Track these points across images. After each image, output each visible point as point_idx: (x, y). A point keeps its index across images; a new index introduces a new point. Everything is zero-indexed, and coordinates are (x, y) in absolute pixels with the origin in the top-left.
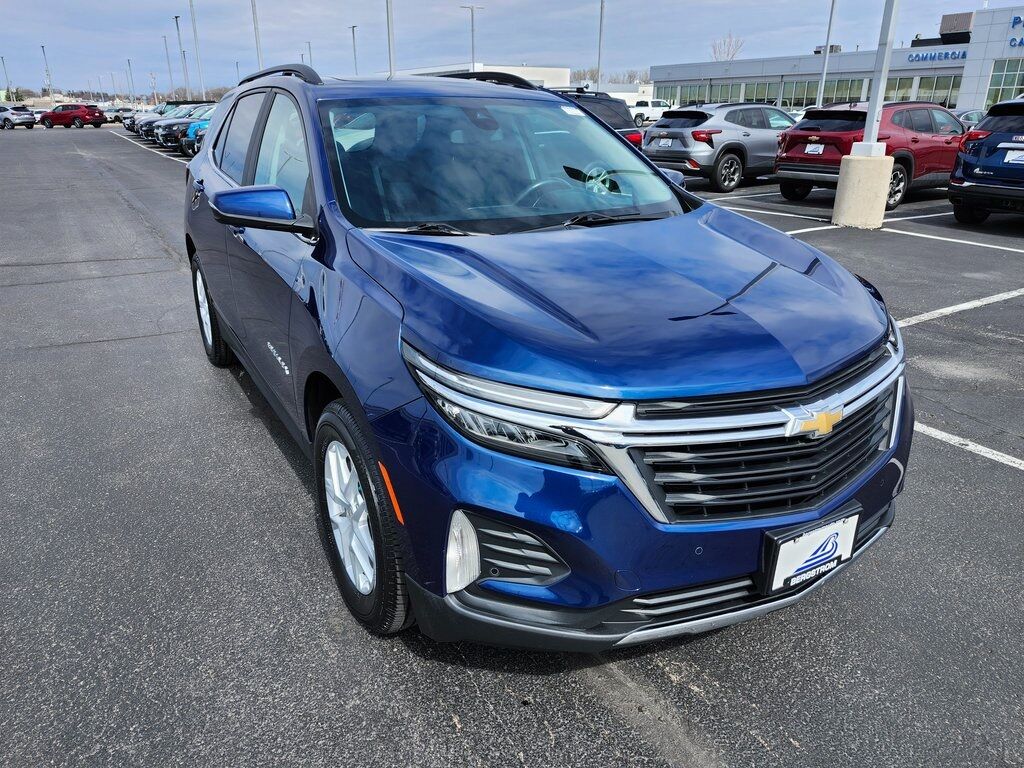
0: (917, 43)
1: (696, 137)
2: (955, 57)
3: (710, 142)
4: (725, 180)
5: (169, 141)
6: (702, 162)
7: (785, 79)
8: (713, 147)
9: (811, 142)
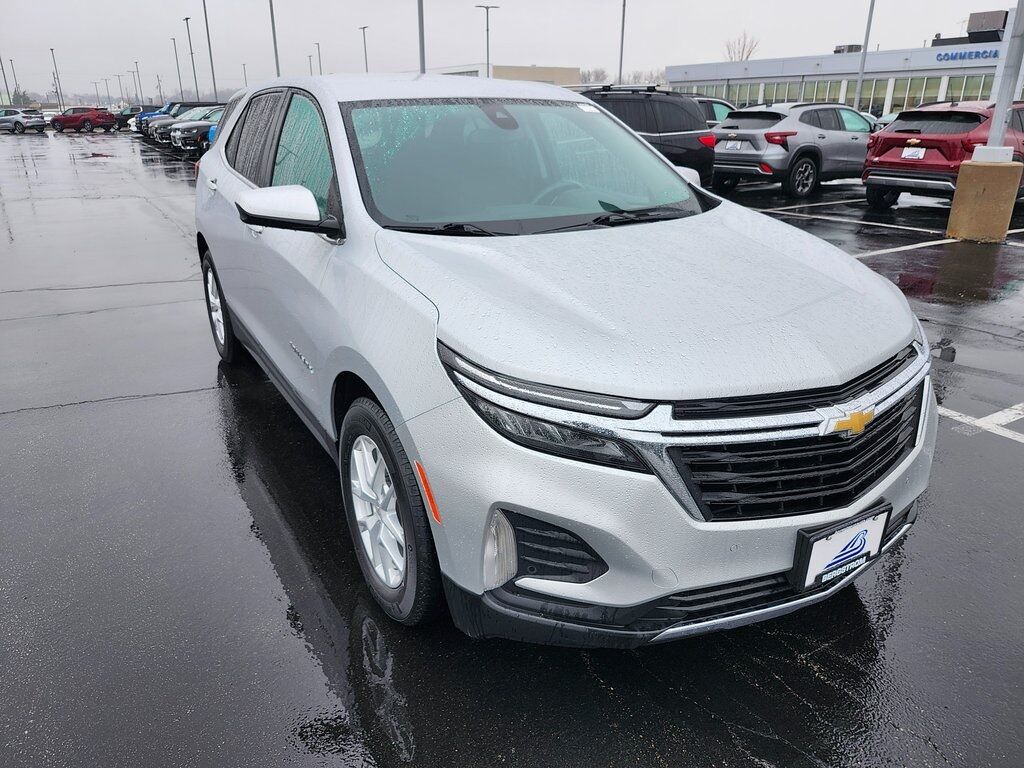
0: (938, 41)
1: (770, 138)
2: (985, 55)
3: (784, 145)
4: (798, 186)
5: (188, 145)
6: (775, 166)
7: (806, 79)
8: (787, 150)
9: (909, 145)
